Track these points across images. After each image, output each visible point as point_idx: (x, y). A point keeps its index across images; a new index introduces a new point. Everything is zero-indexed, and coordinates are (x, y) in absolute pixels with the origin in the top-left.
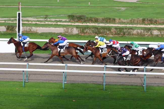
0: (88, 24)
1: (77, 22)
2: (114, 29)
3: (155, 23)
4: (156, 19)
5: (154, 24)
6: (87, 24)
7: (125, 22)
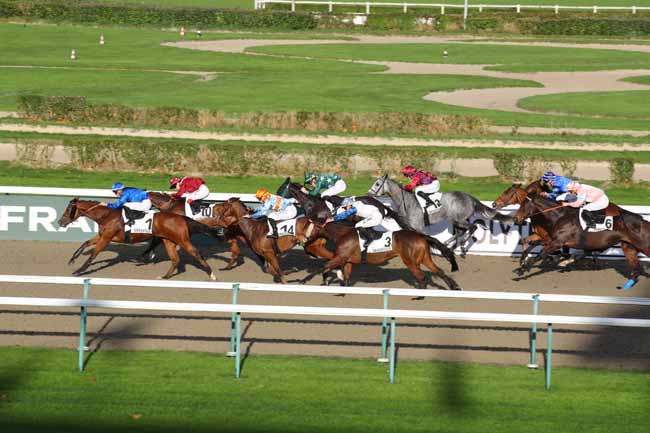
0: (96, 130)
1: (54, 121)
2: (209, 151)
3: (345, 130)
4: (346, 114)
5: (341, 134)
6: (91, 129)
7: (232, 126)
